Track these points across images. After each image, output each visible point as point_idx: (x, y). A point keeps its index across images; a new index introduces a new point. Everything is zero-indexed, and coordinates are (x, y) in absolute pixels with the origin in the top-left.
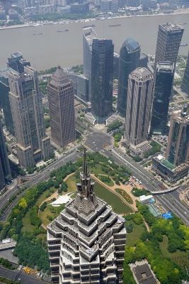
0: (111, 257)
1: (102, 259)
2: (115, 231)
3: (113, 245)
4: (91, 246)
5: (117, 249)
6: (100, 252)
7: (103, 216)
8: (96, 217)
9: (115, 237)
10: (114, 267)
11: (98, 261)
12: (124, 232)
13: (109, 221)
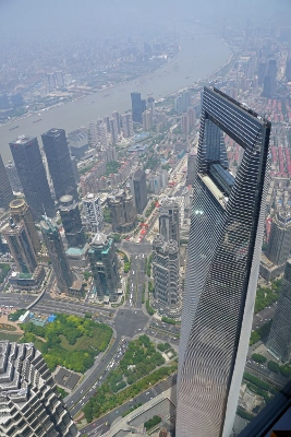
0: (42, 382)
1: (36, 390)
2: (30, 359)
3: (36, 372)
4: (19, 387)
5: (41, 372)
6: (30, 386)
7: (12, 354)
8: (7, 360)
9: (34, 364)
10: (48, 388)
11: (34, 394)
12: (38, 353)
13: (21, 354)
